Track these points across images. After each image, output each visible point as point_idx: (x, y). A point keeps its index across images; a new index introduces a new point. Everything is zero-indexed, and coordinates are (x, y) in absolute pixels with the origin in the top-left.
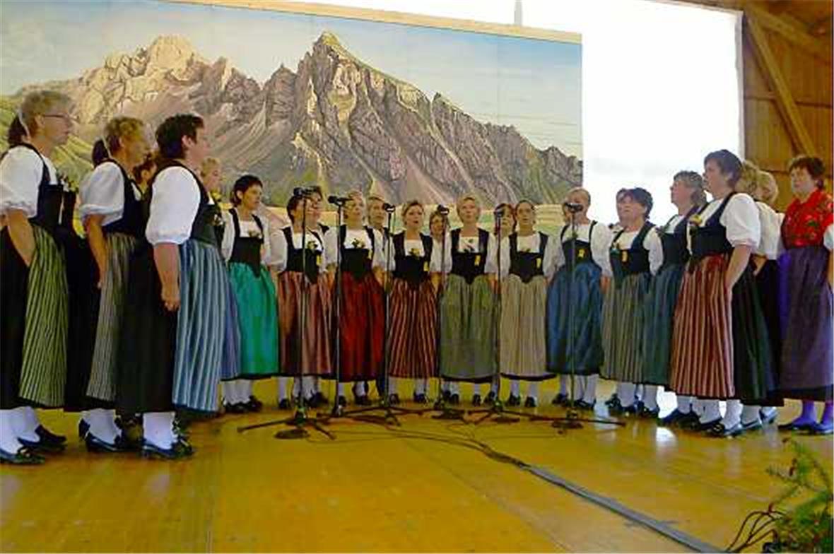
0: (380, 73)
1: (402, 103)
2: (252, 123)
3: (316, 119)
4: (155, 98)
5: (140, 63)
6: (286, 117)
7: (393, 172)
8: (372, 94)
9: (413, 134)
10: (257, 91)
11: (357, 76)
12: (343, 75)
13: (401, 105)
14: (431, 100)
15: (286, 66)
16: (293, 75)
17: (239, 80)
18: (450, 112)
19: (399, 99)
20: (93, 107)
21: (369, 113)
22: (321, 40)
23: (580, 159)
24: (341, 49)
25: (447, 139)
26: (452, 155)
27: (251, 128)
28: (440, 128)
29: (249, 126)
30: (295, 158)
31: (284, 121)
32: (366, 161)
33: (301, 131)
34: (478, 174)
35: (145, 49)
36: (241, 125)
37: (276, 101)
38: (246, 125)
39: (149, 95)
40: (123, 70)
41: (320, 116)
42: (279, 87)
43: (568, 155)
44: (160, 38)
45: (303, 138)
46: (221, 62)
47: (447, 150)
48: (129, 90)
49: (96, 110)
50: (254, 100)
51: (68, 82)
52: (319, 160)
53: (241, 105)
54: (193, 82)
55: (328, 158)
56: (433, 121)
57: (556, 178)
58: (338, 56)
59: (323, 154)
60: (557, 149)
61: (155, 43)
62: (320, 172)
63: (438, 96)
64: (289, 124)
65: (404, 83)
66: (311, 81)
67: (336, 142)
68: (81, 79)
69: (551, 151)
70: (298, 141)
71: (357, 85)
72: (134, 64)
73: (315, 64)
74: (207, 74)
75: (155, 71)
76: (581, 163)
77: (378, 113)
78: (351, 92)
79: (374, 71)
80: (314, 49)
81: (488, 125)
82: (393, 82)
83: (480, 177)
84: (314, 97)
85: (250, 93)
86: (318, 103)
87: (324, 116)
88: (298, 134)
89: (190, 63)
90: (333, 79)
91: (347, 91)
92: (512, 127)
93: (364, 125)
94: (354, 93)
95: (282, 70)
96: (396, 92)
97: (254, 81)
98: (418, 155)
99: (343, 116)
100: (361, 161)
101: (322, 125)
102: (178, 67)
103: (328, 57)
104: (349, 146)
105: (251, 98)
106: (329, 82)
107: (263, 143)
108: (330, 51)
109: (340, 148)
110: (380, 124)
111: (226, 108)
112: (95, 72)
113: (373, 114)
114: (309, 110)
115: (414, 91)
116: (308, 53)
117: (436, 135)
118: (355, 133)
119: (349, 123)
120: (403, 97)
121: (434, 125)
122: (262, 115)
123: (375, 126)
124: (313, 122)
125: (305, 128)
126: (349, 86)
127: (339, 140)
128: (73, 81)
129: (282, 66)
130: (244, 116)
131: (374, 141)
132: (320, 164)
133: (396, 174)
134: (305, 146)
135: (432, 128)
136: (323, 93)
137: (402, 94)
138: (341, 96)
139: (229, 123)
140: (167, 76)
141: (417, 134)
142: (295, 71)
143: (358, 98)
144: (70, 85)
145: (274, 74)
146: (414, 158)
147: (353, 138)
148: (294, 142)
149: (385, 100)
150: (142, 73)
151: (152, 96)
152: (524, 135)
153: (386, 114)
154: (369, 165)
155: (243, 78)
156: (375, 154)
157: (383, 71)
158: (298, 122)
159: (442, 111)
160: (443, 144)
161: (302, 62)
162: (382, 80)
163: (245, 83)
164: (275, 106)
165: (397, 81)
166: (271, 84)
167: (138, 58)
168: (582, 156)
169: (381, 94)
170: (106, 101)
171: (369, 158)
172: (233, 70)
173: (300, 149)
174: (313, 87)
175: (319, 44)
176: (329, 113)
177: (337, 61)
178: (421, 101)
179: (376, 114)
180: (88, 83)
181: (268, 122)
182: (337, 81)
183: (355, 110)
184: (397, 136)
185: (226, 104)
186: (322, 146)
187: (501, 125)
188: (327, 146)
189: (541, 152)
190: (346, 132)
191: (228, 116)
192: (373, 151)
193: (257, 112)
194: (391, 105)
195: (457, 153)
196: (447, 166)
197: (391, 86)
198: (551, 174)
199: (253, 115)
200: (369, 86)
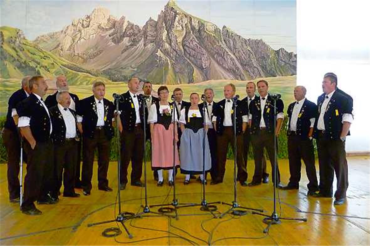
0: (196, 18)
1: (207, 31)
2: (138, 46)
3: (167, 42)
4: (94, 37)
5: (87, 22)
6: (154, 42)
7: (203, 65)
8: (193, 28)
9: (213, 46)
10: (139, 31)
11: (185, 21)
12: (179, 20)
13: (207, 33)
14: (221, 29)
15: (152, 18)
16: (156, 22)
17: (131, 26)
18: (231, 34)
19: (206, 30)
20: (67, 43)
21: (192, 37)
22: (168, 4)
23: (295, 54)
24: (178, 8)
25: (230, 48)
26: (232, 56)
27: (138, 48)
28: (226, 43)
29: (136, 47)
30: (158, 61)
31: (152, 44)
32: (190, 60)
33: (160, 48)
34: (245, 64)
35: (89, 15)
36: (133, 47)
37: (148, 35)
38: (135, 47)
39: (92, 36)
40: (80, 25)
41: (169, 40)
42: (149, 28)
43: (289, 52)
44: (95, 9)
45: (162, 52)
46: (123, 18)
47: (229, 53)
48: (83, 35)
49: (70, 44)
50: (138, 35)
51: (56, 33)
52: (169, 61)
53: (133, 38)
54: (111, 28)
55: (173, 60)
56: (223, 39)
57: (283, 64)
58: (176, 11)
59: (171, 58)
60: (283, 49)
61: (93, 12)
62: (170, 67)
63: (224, 27)
64: (155, 45)
65: (208, 22)
66: (164, 25)
67: (176, 52)
68: (62, 31)
69: (281, 50)
70: (159, 53)
71: (186, 25)
72: (85, 22)
73: (165, 16)
74: (117, 24)
75: (94, 25)
76: (296, 56)
77: (196, 37)
78: (183, 28)
79: (193, 17)
80: (165, 9)
81: (249, 40)
82: (202, 22)
83: (246, 65)
84: (166, 32)
85: (136, 32)
86: (168, 34)
87: (170, 40)
88: (159, 50)
89: (109, 20)
90: (174, 22)
91: (181, 27)
92: (261, 40)
93: (189, 43)
94: (185, 29)
95: (151, 20)
96: (204, 26)
97: (138, 26)
98: (215, 56)
99: (180, 40)
100: (188, 60)
101: (170, 44)
102: (104, 23)
103: (172, 12)
104: (183, 53)
105: (137, 34)
106: (172, 24)
107: (143, 55)
108: (172, 8)
109: (179, 55)
110: (197, 42)
111: (126, 39)
112: (68, 27)
113: (193, 38)
114: (164, 38)
115: (213, 25)
116: (162, 11)
117: (224, 46)
118: (185, 47)
119: (182, 43)
120: (208, 29)
121: (223, 42)
122: (142, 42)
123: (194, 43)
124: (166, 43)
125: (162, 46)
126: (182, 26)
127: (178, 51)
128: (59, 32)
129: (150, 18)
130: (134, 43)
131: (194, 50)
132: (170, 63)
133: (205, 66)
134: (162, 55)
135: (222, 43)
136: (170, 30)
137: (207, 27)
138: (178, 30)
139: (127, 46)
140: (99, 27)
141: (215, 46)
142: (156, 20)
143: (186, 31)
144: (58, 34)
145: (147, 22)
146: (213, 57)
147: (185, 50)
148: (157, 54)
149: (199, 31)
150: (88, 26)
151: (93, 37)
152: (268, 44)
153: (200, 38)
154: (192, 62)
155: (133, 25)
156: (195, 57)
157: (198, 17)
158: (158, 44)
159: (227, 34)
160: (227, 50)
161: (159, 15)
162: (197, 21)
163: (134, 27)
164: (148, 37)
165: (205, 22)
166: (146, 27)
167: (86, 20)
168: (296, 52)
169: (197, 28)
170: (73, 40)
171: (193, 59)
172: (128, 21)
173: (160, 56)
174: (165, 27)
175: (167, 6)
176: (173, 39)
177: (176, 14)
178: (216, 30)
179: (195, 38)
180: (65, 33)
181: (145, 45)
182: (176, 23)
183: (185, 37)
184: (205, 48)
185: (126, 38)
186: (170, 55)
187: (255, 39)
188: (172, 54)
189: (276, 51)
190: (181, 47)
191: (127, 43)
192: (194, 56)
193: (140, 40)
194: (202, 33)
195: (234, 54)
196: (229, 60)
197: (202, 25)
198: (280, 61)
199: (138, 42)
200: (191, 25)
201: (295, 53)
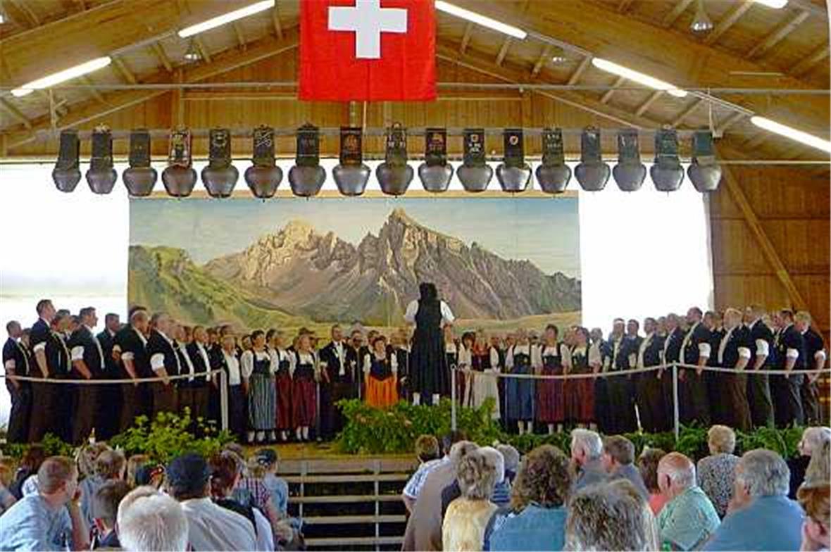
0: (434, 232)
1: (450, 251)
3: (393, 266)
4: (290, 261)
5: (280, 239)
6: (373, 266)
8: (429, 247)
9: (458, 272)
10: (353, 251)
11: (418, 235)
12: (409, 234)
13: (449, 253)
14: (470, 246)
15: (371, 233)
16: (376, 238)
17: (342, 245)
18: (484, 254)
19: (448, 249)
20: (252, 269)
21: (428, 260)
22: (393, 213)
24: (408, 218)
25: (482, 273)
26: (486, 284)
27: (351, 275)
28: (477, 266)
29: (349, 274)
30: (380, 293)
31: (371, 270)
33: (383, 275)
34: (505, 295)
35: (282, 230)
36: (344, 274)
37: (366, 257)
38: (347, 274)
39: (286, 259)
40: (269, 245)
41: (395, 264)
42: (367, 247)
43: (570, 277)
44: (291, 222)
45: (384, 280)
46: (330, 234)
47: (482, 281)
48: (274, 257)
49: (255, 271)
50: (352, 257)
51: (237, 255)
52: (396, 294)
53: (344, 261)
54: (313, 248)
55: (402, 292)
56: (472, 261)
57: (561, 294)
58: (405, 223)
59: (398, 289)
60: (561, 274)
61: (288, 225)
62: (397, 302)
63: (474, 244)
64: (375, 271)
65: (451, 238)
66: (388, 242)
67: (406, 280)
69: (557, 275)
70: (381, 282)
71: (419, 242)
72: (276, 240)
73: (391, 230)
74: (321, 243)
75: (289, 243)
76: (580, 283)
77: (434, 259)
78: (415, 247)
79: (430, 231)
80: (389, 220)
81: (511, 261)
82: (443, 237)
83: (506, 297)
84: (391, 253)
85: (349, 253)
86: (394, 255)
87: (397, 264)
88: (381, 277)
89: (310, 236)
90: (402, 239)
91: (412, 246)
92: (528, 261)
93: (425, 268)
94: (418, 247)
95: (369, 235)
96: (446, 244)
97: (351, 245)
98: (462, 286)
99: (411, 263)
101: (397, 270)
102: (303, 240)
103: (399, 224)
105: (349, 257)
106: (400, 241)
107: (359, 285)
108: (399, 220)
109: (409, 285)
110: (435, 266)
111: (334, 263)
113: (430, 260)
114: (388, 261)
115: (458, 242)
116: (385, 223)
117: (474, 271)
118: (419, 274)
119: (415, 268)
120: (451, 247)
121: (473, 264)
122: (357, 268)
123: (431, 267)
124: (391, 269)
125: (386, 274)
126: (413, 243)
128: (240, 254)
129: (369, 233)
130: (346, 269)
131: (432, 278)
132: (397, 297)
134: (386, 285)
135: (471, 266)
136: (396, 249)
137: (450, 245)
138: (409, 250)
139: (337, 274)
140: (297, 246)
141: (462, 271)
142: (377, 236)
143: (420, 250)
145: (364, 239)
146: (459, 287)
147: (418, 277)
148: (379, 283)
149: (438, 250)
150: (281, 246)
151: (288, 260)
152: (537, 266)
153: (439, 260)
155: (344, 243)
158: (381, 270)
159: (478, 254)
160: (479, 276)
161: (382, 230)
162: (436, 237)
163: (346, 247)
164: (366, 260)
165: (446, 237)
166: (362, 245)
167: (278, 236)
168: (580, 277)
169: (435, 246)
170: (260, 265)
172: (337, 239)
173: (383, 287)
174: (389, 245)
175: (392, 216)
176: (402, 263)
177: (405, 226)
178: (463, 249)
179: (432, 260)
180: (249, 254)
181: (361, 272)
182: (405, 240)
183: (418, 259)
184: (448, 274)
185: (335, 261)
186: (397, 284)
187: (519, 260)
188: (401, 284)
189: (550, 277)
190: (414, 275)
191: (336, 269)
193: (354, 265)
194: (443, 253)
195: (489, 282)
196: (482, 292)
197: (442, 240)
198: (557, 292)
199: (352, 267)
200: (427, 242)
201: (578, 279)
